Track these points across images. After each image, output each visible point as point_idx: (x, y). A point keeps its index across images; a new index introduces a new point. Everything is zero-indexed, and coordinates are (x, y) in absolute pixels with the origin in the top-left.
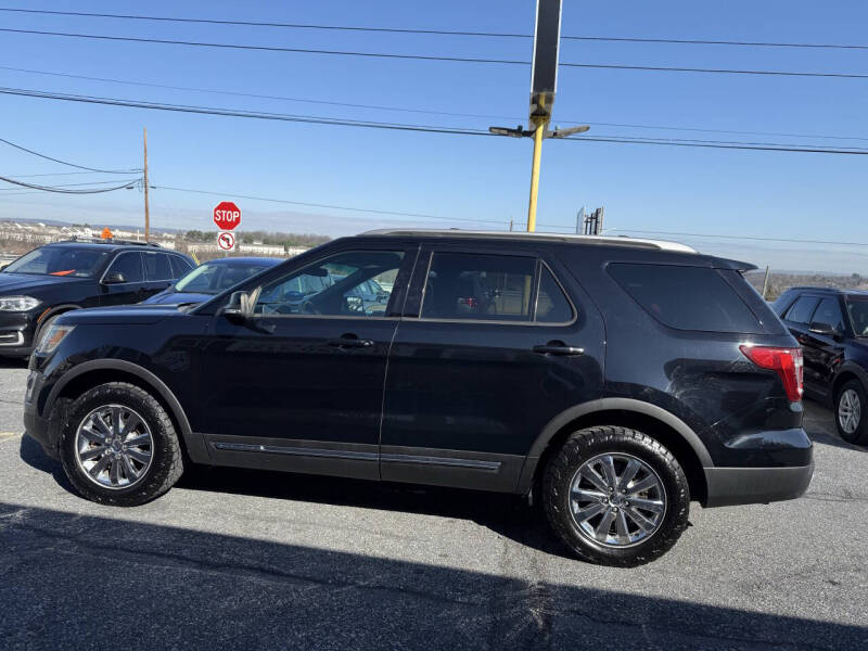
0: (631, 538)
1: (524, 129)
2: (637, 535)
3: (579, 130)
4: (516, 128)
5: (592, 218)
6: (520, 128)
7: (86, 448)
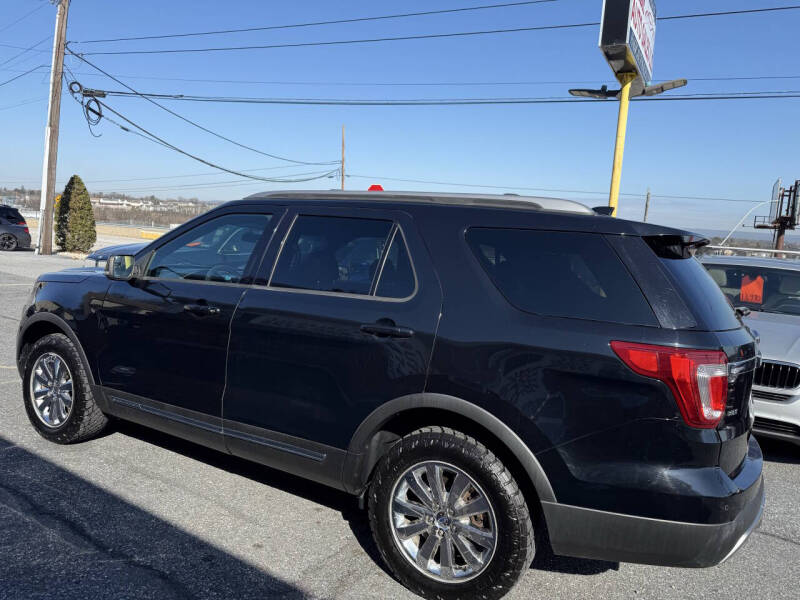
0: (457, 572)
1: (608, 89)
2: (465, 570)
3: (674, 86)
4: (600, 89)
5: (790, 191)
6: (604, 88)
7: (39, 388)
